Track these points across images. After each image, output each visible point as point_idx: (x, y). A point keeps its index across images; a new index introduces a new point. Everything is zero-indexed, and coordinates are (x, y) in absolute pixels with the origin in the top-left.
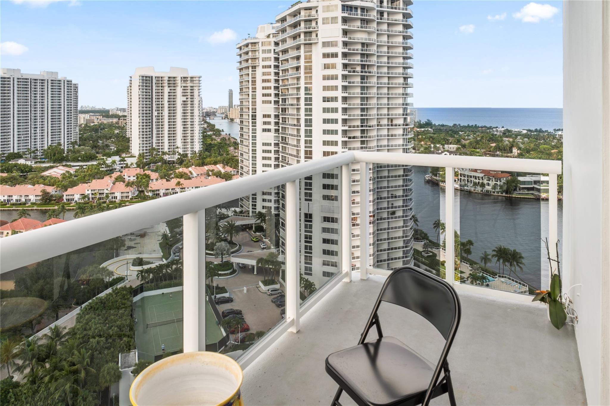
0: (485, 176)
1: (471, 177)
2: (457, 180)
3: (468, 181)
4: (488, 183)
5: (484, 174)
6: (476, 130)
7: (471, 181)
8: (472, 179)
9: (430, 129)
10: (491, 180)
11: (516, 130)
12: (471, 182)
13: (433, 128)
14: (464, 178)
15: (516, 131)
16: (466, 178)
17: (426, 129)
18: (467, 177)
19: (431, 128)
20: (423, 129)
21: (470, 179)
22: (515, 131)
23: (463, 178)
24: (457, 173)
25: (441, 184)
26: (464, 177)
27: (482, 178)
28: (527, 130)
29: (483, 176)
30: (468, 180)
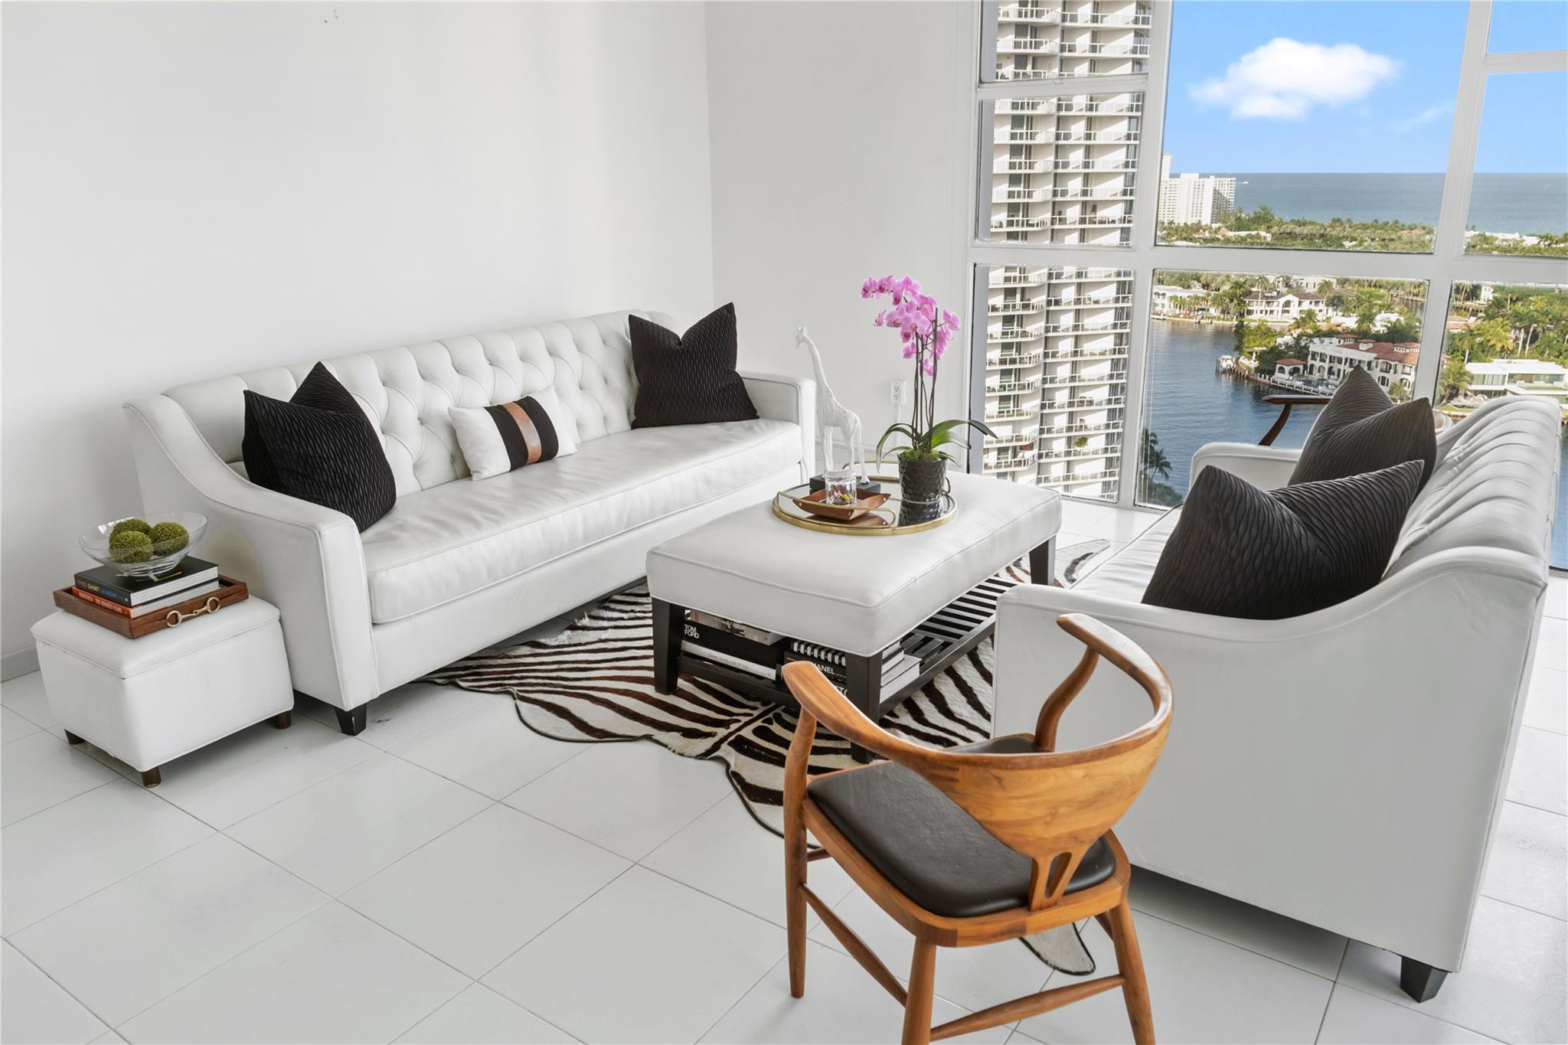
0: (1376, 358)
1: (1340, 361)
2: (1301, 367)
3: (1330, 372)
4: (1384, 378)
5: (1375, 355)
6: (1393, 237)
7: (1339, 370)
8: (1342, 367)
9: (1263, 233)
10: (1392, 371)
11: (1509, 236)
12: (1338, 376)
13: (1275, 229)
14: (1322, 364)
15: (1506, 241)
16: (1326, 365)
17: (1254, 233)
18: (1331, 362)
19: (1268, 229)
20: (1243, 234)
21: (1336, 366)
22: (1504, 240)
23: (1317, 364)
24: (1304, 351)
25: (1259, 379)
26: (1323, 360)
27: (1369, 363)
28: (1541, 237)
29: (1371, 359)
30: (1330, 369)
